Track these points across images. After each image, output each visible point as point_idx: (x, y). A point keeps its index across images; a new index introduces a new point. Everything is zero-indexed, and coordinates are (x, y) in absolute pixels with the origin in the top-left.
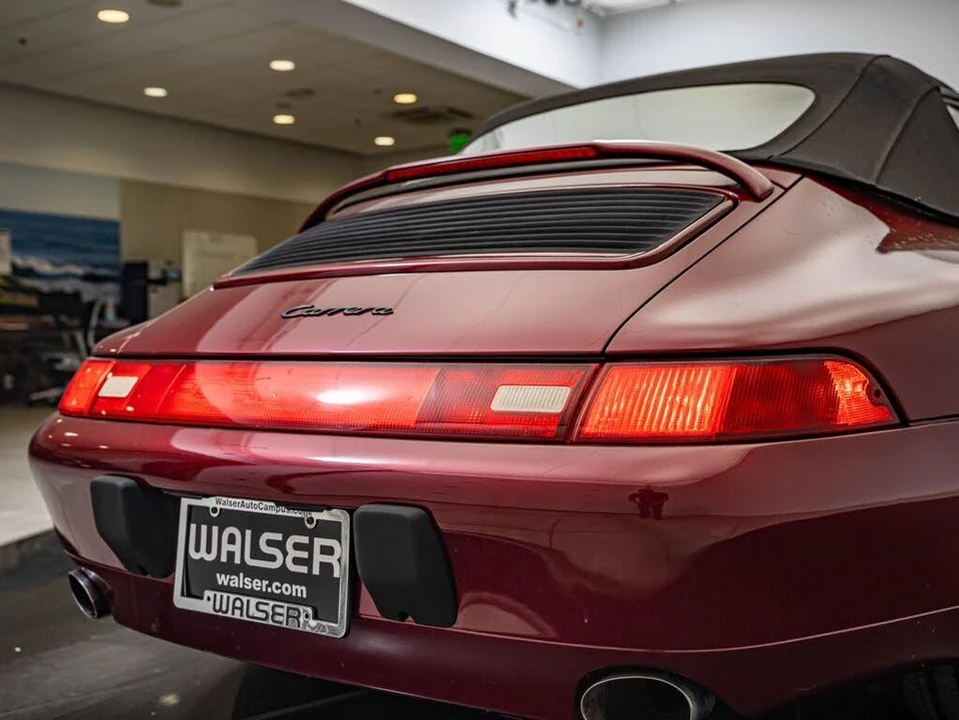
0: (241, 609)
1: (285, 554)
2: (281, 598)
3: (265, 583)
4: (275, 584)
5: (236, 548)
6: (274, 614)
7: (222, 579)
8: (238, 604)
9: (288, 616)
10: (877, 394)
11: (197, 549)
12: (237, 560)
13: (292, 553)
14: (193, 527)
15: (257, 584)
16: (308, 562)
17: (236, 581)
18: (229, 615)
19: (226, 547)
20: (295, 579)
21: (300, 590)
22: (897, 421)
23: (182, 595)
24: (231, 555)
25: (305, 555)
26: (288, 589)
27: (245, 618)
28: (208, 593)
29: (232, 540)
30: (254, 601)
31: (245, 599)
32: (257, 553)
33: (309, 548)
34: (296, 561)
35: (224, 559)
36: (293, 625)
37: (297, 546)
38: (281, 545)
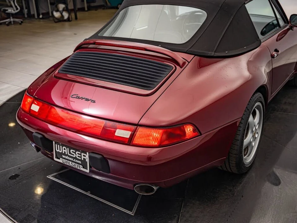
0: (68, 163)
1: (76, 155)
2: (76, 163)
3: (73, 159)
4: (74, 160)
5: (66, 151)
6: (75, 165)
7: (63, 156)
8: (67, 162)
9: (78, 167)
10: (195, 130)
11: (58, 149)
12: (66, 153)
13: (77, 155)
14: (56, 145)
15: (71, 159)
16: (81, 157)
17: (66, 157)
18: (66, 164)
19: (64, 151)
20: (78, 160)
21: (80, 162)
22: (199, 134)
23: (56, 158)
24: (65, 152)
25: (80, 156)
26: (77, 161)
27: (69, 165)
28: (61, 159)
29: (65, 149)
30: (71, 162)
31: (69, 161)
32: (70, 153)
33: (81, 154)
34: (78, 156)
35: (63, 152)
36: (79, 168)
37: (78, 154)
38: (75, 153)
